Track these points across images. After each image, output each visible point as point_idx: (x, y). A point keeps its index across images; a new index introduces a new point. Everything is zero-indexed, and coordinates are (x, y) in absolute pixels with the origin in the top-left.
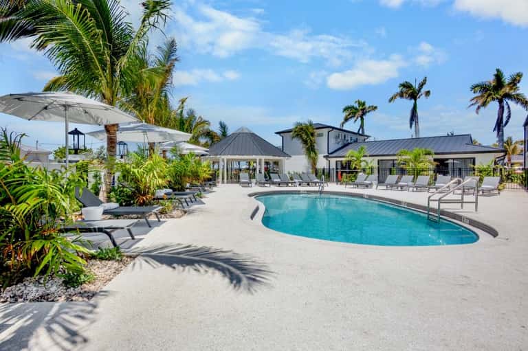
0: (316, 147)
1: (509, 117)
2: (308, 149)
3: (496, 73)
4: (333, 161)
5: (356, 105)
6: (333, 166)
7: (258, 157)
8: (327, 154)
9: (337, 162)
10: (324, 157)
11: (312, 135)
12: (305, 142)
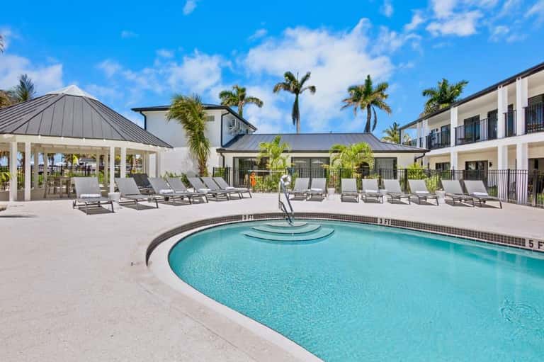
0: (206, 136)
1: (375, 122)
2: (194, 138)
3: (367, 79)
4: (229, 157)
5: (234, 92)
6: (229, 164)
7: (112, 145)
8: (219, 147)
9: (234, 158)
10: (218, 150)
11: (200, 115)
12: (190, 126)
